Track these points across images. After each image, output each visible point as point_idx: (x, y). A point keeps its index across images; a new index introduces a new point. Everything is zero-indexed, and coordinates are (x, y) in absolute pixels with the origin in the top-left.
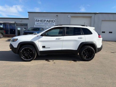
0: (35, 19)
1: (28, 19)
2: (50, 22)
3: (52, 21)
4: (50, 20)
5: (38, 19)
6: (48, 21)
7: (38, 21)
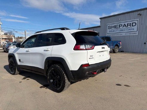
0: (108, 26)
1: (99, 27)
2: (129, 26)
3: (131, 25)
4: (128, 24)
5: (111, 25)
6: (125, 26)
7: (111, 27)
